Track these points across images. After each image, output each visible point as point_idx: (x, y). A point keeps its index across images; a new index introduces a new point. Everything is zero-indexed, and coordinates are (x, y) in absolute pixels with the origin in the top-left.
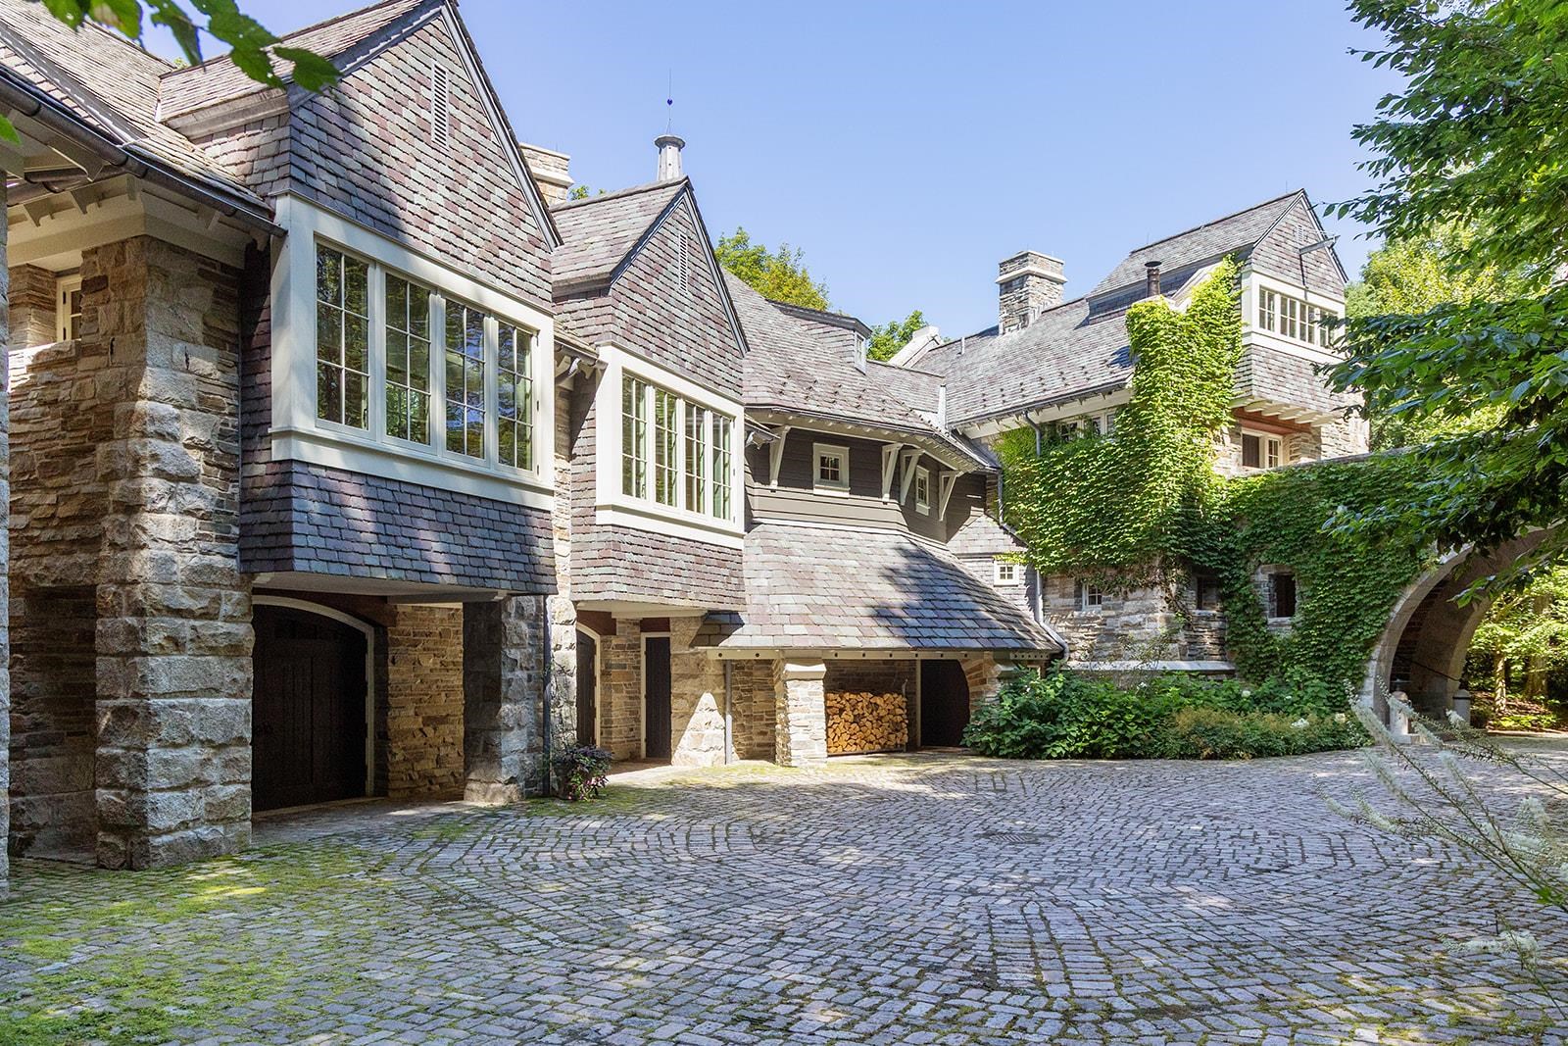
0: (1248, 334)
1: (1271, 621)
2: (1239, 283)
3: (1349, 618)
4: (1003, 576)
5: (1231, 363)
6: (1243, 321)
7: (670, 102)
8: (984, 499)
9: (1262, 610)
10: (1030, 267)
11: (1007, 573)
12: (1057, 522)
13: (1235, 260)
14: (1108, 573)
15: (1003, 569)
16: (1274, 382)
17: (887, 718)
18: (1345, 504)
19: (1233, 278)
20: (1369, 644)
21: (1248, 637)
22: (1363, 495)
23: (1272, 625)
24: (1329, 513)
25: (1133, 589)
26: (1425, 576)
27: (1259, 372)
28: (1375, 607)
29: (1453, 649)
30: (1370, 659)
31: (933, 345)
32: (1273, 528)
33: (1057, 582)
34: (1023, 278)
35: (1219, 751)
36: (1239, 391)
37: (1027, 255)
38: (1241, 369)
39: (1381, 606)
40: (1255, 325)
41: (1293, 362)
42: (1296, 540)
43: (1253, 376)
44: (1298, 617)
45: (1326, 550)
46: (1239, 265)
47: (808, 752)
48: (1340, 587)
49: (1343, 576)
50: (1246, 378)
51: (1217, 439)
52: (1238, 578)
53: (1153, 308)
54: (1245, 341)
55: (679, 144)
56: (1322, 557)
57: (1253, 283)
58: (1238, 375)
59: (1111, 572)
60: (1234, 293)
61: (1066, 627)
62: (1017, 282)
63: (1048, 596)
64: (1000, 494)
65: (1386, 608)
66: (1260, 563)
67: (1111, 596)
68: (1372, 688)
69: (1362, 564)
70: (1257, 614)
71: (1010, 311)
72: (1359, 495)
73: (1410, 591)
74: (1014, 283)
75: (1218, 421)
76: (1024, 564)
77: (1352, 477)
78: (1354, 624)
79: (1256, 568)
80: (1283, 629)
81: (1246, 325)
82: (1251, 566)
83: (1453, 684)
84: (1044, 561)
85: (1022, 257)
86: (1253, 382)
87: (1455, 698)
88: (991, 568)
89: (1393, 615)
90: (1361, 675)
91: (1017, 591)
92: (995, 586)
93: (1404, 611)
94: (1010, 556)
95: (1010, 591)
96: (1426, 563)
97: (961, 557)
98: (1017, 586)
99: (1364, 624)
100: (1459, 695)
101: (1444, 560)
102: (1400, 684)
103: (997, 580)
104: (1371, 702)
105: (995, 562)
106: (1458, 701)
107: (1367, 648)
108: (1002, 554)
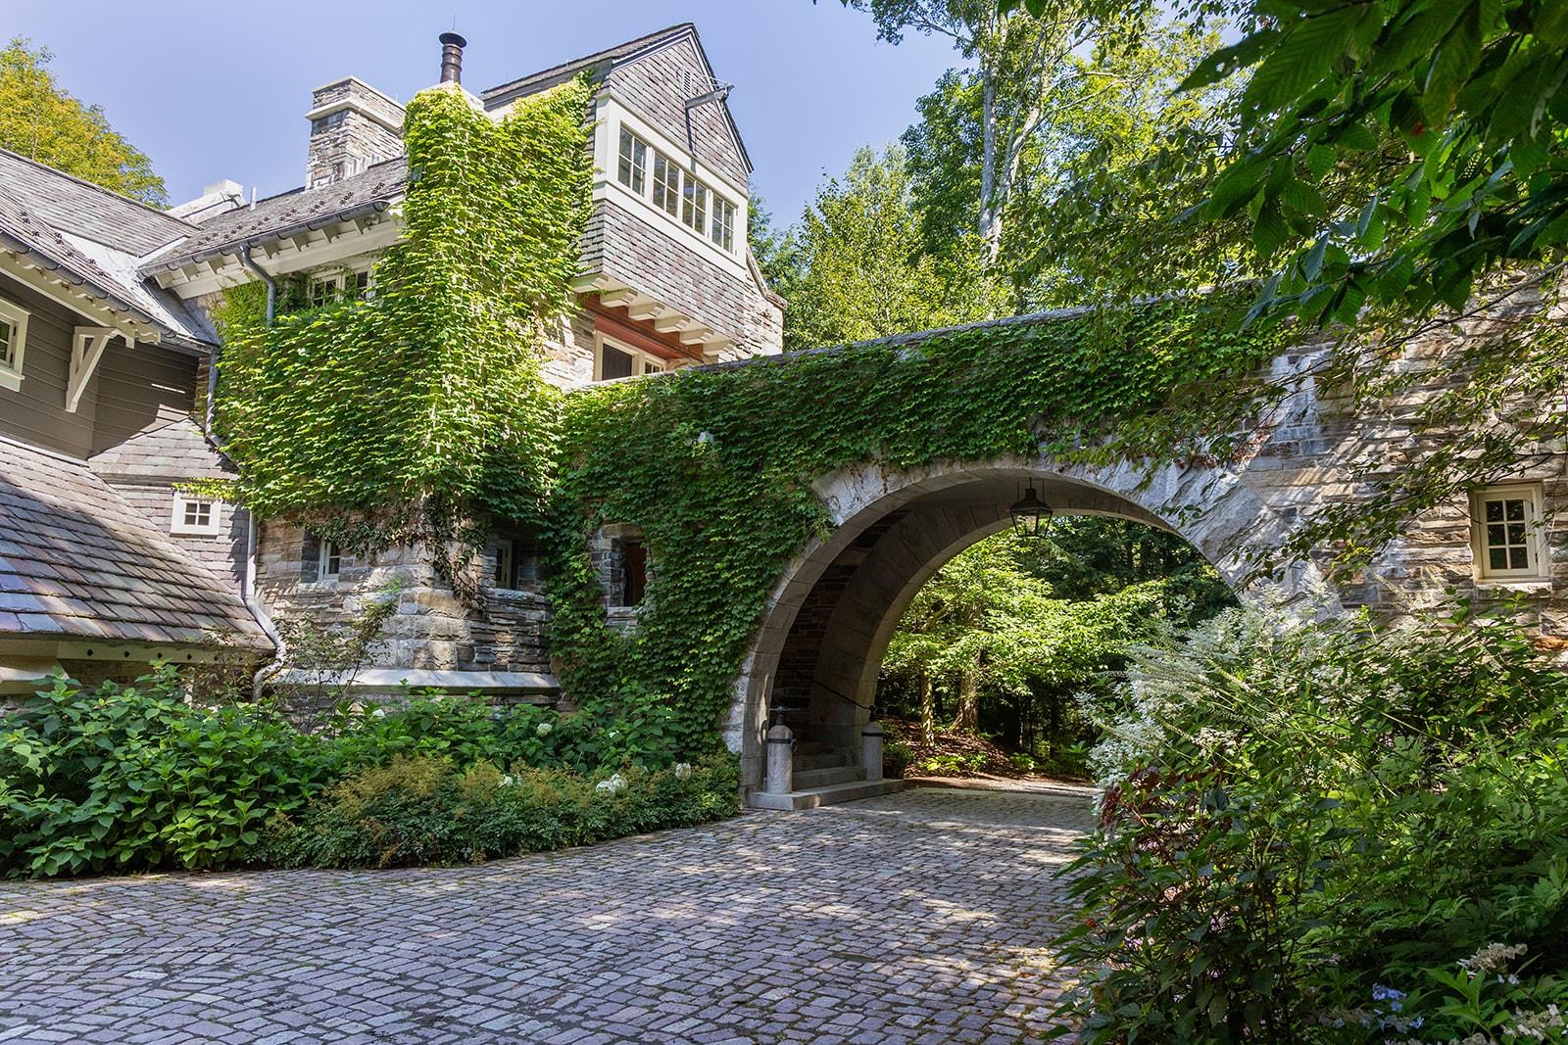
0: (602, 184)
1: (611, 611)
2: (593, 113)
3: (711, 608)
4: (190, 520)
5: (578, 224)
6: (595, 167)
8: (192, 393)
9: (601, 594)
10: (352, 99)
11: (198, 513)
12: (280, 432)
13: (588, 81)
14: (353, 519)
15: (191, 507)
16: (640, 265)
18: (711, 432)
19: (584, 106)
20: (738, 650)
21: (577, 636)
22: (736, 419)
23: (611, 617)
24: (688, 443)
25: (385, 546)
26: (816, 545)
27: (614, 243)
28: (746, 590)
29: (862, 664)
30: (740, 674)
31: (230, 206)
32: (618, 467)
33: (279, 533)
34: (342, 112)
35: (419, 848)
36: (586, 265)
37: (348, 82)
38: (590, 235)
39: (755, 589)
40: (612, 173)
41: (670, 248)
42: (646, 486)
43: (604, 245)
44: (648, 604)
45: (684, 502)
46: (594, 88)
48: (701, 558)
49: (707, 542)
50: (596, 247)
51: (551, 333)
52: (567, 543)
53: (440, 97)
54: (597, 194)
56: (680, 513)
57: (611, 118)
58: (585, 242)
59: (356, 517)
60: (586, 127)
61: (287, 609)
62: (334, 118)
63: (265, 558)
64: (211, 386)
65: (761, 592)
66: (601, 522)
67: (354, 557)
68: (740, 720)
69: (731, 523)
70: (593, 601)
71: (322, 158)
72: (731, 419)
73: (794, 568)
74: (330, 120)
75: (553, 302)
76: (231, 502)
77: (723, 392)
78: (720, 617)
79: (594, 531)
80: (626, 624)
81: (599, 171)
82: (589, 525)
83: (862, 714)
84: (257, 496)
85: (342, 84)
86: (605, 253)
87: (864, 734)
88: (167, 505)
89: (772, 605)
90: (726, 700)
91: (213, 547)
92: (172, 535)
93: (789, 600)
94: (208, 486)
95: (200, 545)
96: (816, 524)
97: (110, 479)
98: (215, 537)
99: (732, 617)
100: (869, 730)
101: (840, 521)
102: (782, 713)
103: (178, 525)
104: (740, 743)
105: (177, 494)
106: (868, 739)
107: (736, 655)
108: (194, 481)
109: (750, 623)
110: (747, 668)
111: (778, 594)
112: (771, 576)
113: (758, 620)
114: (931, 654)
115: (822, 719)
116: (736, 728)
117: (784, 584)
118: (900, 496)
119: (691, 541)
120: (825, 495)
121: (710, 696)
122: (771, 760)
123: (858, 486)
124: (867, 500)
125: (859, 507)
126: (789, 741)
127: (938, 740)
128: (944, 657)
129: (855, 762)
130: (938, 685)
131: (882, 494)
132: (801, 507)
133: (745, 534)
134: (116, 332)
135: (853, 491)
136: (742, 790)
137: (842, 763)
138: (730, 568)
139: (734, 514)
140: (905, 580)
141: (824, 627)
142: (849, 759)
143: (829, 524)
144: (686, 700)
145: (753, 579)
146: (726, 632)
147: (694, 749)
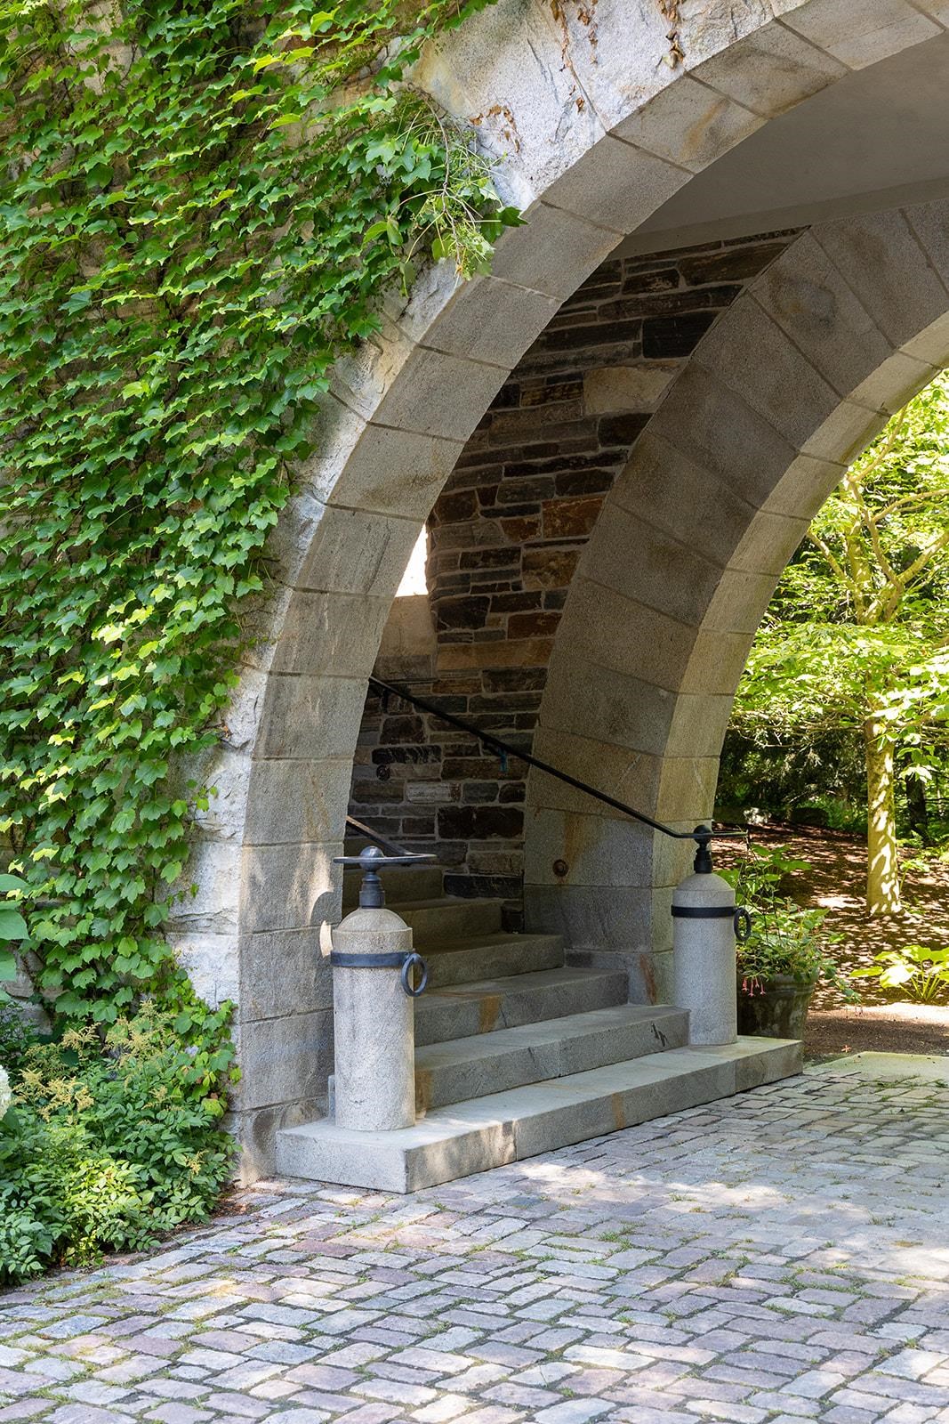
3: (117, 532)
20: (205, 667)
26: (446, 287)
28: (220, 464)
30: (221, 745)
39: (250, 457)
48: (83, 367)
49: (97, 310)
65: (269, 467)
68: (234, 897)
73: (377, 380)
78: (143, 559)
83: (673, 851)
87: (679, 912)
89: (312, 510)
90: (176, 833)
93: (375, 495)
96: (434, 209)
99: (182, 557)
100: (691, 900)
101: (522, 195)
102: (375, 868)
104: (231, 971)
106: (691, 926)
107: (206, 685)
109: (239, 573)
110: (243, 722)
111: (328, 474)
112: (302, 410)
113: (262, 563)
114: (883, 675)
115: (560, 869)
116: (217, 922)
117: (346, 438)
118: (732, 82)
119: (52, 313)
120: (464, 106)
121: (123, 822)
122: (342, 1023)
123: (581, 58)
124: (613, 106)
125: (585, 134)
126: (395, 961)
127: (912, 892)
128: (920, 682)
129: (656, 988)
130: (907, 761)
131: (667, 76)
132: (384, 149)
133: (210, 268)
135: (563, 82)
136: (241, 1125)
137: (618, 994)
138: (168, 393)
139: (171, 207)
140: (789, 447)
141: (555, 600)
142: (637, 983)
143: (481, 208)
144: (62, 838)
145: (240, 423)
146: (164, 608)
147: (92, 993)
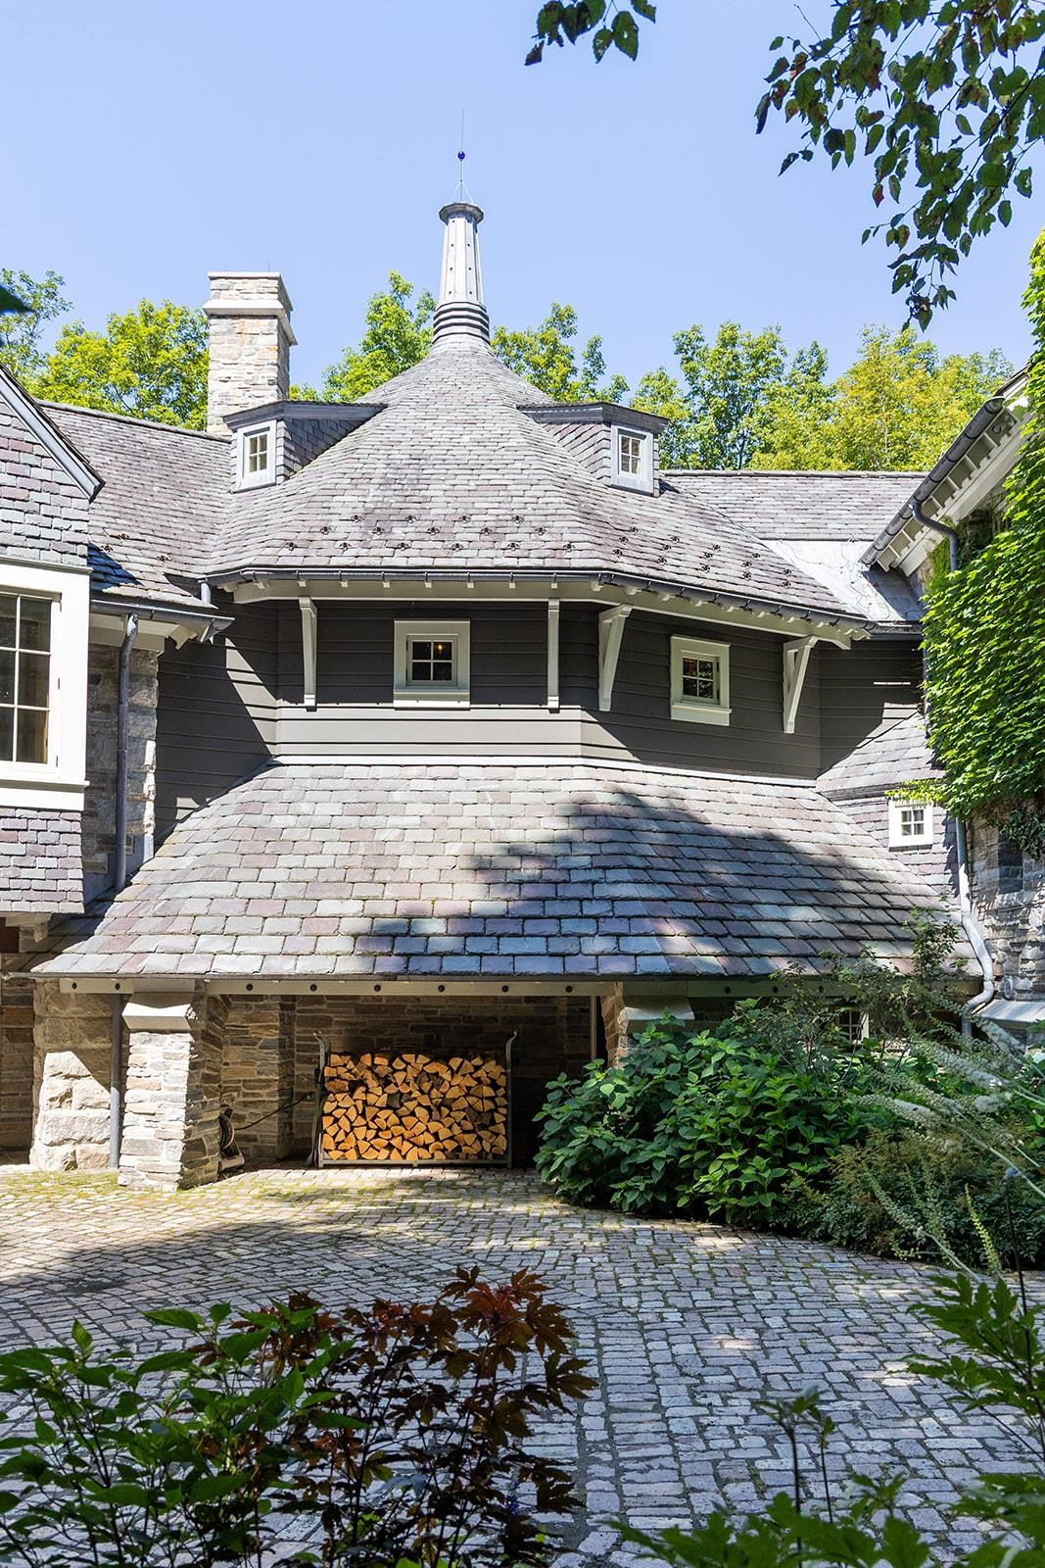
4: (906, 830)
7: (461, 156)
11: (913, 821)
15: (906, 815)
17: (463, 1103)
33: (983, 835)
47: (146, 1160)
55: (474, 216)
63: (975, 865)
67: (1032, 859)
76: (941, 803)
88: (884, 816)
91: (930, 858)
92: (892, 850)
94: (917, 789)
95: (917, 857)
97: (834, 797)
98: (930, 847)
103: (897, 838)
105: (891, 802)
108: (903, 786)
134: (814, 640)
